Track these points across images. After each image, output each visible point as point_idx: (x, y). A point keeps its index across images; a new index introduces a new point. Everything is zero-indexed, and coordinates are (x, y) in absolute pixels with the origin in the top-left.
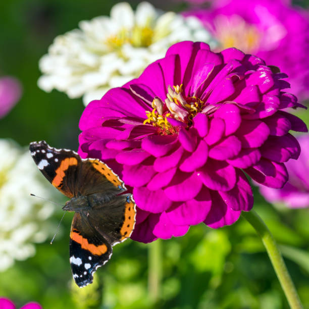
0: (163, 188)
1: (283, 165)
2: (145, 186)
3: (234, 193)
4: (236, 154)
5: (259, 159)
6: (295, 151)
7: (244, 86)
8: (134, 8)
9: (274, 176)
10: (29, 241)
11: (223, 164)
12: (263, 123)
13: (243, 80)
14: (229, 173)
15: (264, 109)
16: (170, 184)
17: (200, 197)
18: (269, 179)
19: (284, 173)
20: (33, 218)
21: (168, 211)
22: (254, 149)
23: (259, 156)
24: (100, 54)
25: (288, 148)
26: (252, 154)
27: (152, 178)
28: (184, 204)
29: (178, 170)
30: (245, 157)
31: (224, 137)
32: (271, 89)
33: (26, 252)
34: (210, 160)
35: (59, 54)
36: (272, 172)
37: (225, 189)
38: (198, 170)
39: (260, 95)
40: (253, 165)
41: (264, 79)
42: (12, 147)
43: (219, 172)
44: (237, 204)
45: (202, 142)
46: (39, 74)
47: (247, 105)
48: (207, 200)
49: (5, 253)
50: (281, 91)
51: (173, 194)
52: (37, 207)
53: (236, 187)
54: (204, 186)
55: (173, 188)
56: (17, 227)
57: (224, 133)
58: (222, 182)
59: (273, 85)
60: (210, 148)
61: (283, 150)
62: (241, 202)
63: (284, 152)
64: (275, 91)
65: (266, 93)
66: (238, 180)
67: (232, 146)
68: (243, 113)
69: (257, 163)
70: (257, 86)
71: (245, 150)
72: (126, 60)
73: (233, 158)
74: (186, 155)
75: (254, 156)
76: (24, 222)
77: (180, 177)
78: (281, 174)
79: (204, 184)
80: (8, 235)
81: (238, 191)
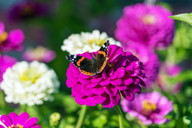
0: (92, 88)
1: (133, 94)
2: (86, 85)
3: (114, 98)
4: (119, 85)
5: (126, 89)
6: (139, 91)
7: (129, 65)
8: (101, 33)
9: (129, 97)
10: (42, 99)
11: (114, 87)
12: (132, 78)
13: (130, 63)
14: (115, 91)
15: (133, 74)
16: (94, 88)
17: (103, 95)
18: (128, 97)
19: (133, 97)
20: (46, 92)
21: (91, 96)
22: (126, 85)
23: (127, 88)
24: (84, 44)
25: (137, 89)
26: (125, 87)
27: (89, 84)
28: (97, 96)
29: (99, 84)
30: (122, 87)
31: (117, 78)
32: (138, 68)
33: (40, 102)
34: (110, 84)
35: (71, 40)
36: (129, 95)
37: (112, 95)
38: (105, 86)
39: (134, 69)
40: (124, 90)
41: (137, 64)
42: (46, 67)
43: (112, 89)
44: (114, 102)
45: (109, 77)
46: (62, 44)
47: (129, 71)
48: (105, 97)
49: (33, 100)
50: (141, 70)
51: (94, 91)
52: (48, 89)
53: (116, 96)
54: (105, 92)
55: (95, 89)
56: (39, 93)
57: (118, 77)
58: (112, 93)
59: (139, 67)
60: (111, 80)
61: (135, 89)
62: (116, 101)
63: (135, 90)
64: (139, 69)
65: (136, 69)
66: (117, 94)
67: (119, 82)
68: (126, 73)
69: (125, 91)
70: (134, 66)
71: (123, 85)
72: (92, 48)
73: (118, 86)
74: (103, 80)
75: (125, 88)
76: (43, 92)
77: (99, 86)
78: (132, 97)
79: (106, 91)
80: (36, 95)
81: (116, 98)
